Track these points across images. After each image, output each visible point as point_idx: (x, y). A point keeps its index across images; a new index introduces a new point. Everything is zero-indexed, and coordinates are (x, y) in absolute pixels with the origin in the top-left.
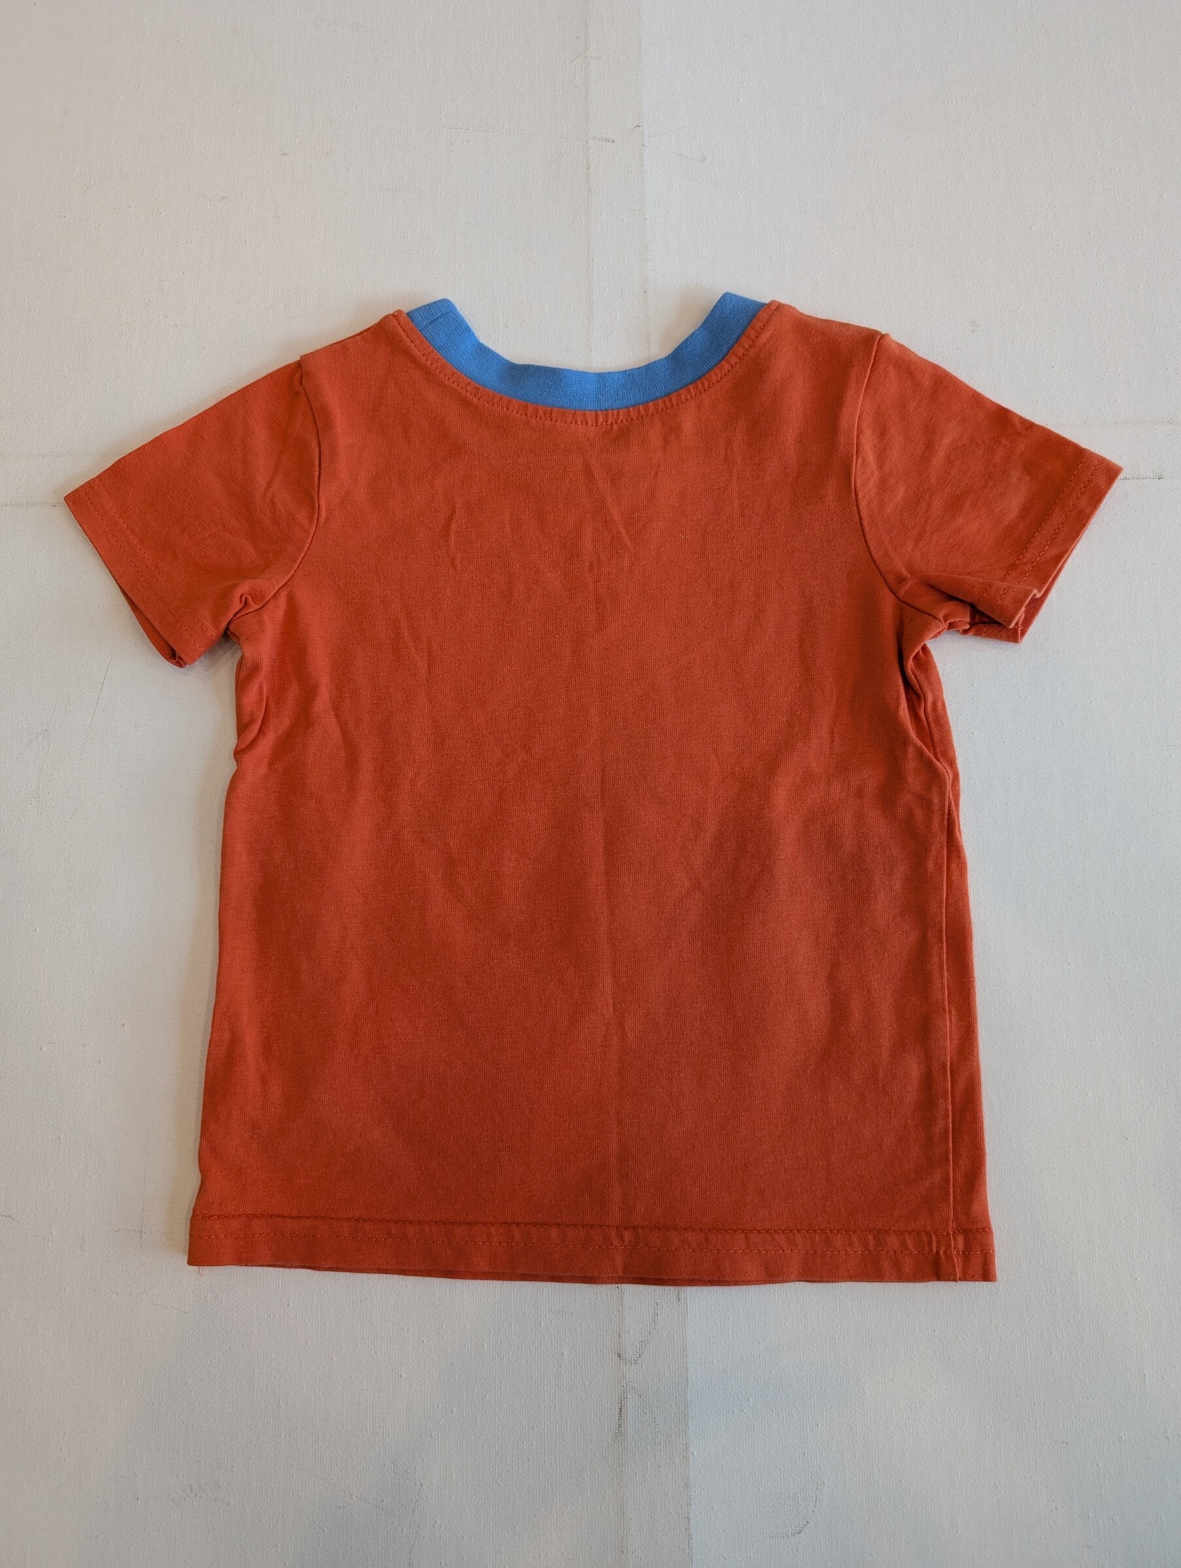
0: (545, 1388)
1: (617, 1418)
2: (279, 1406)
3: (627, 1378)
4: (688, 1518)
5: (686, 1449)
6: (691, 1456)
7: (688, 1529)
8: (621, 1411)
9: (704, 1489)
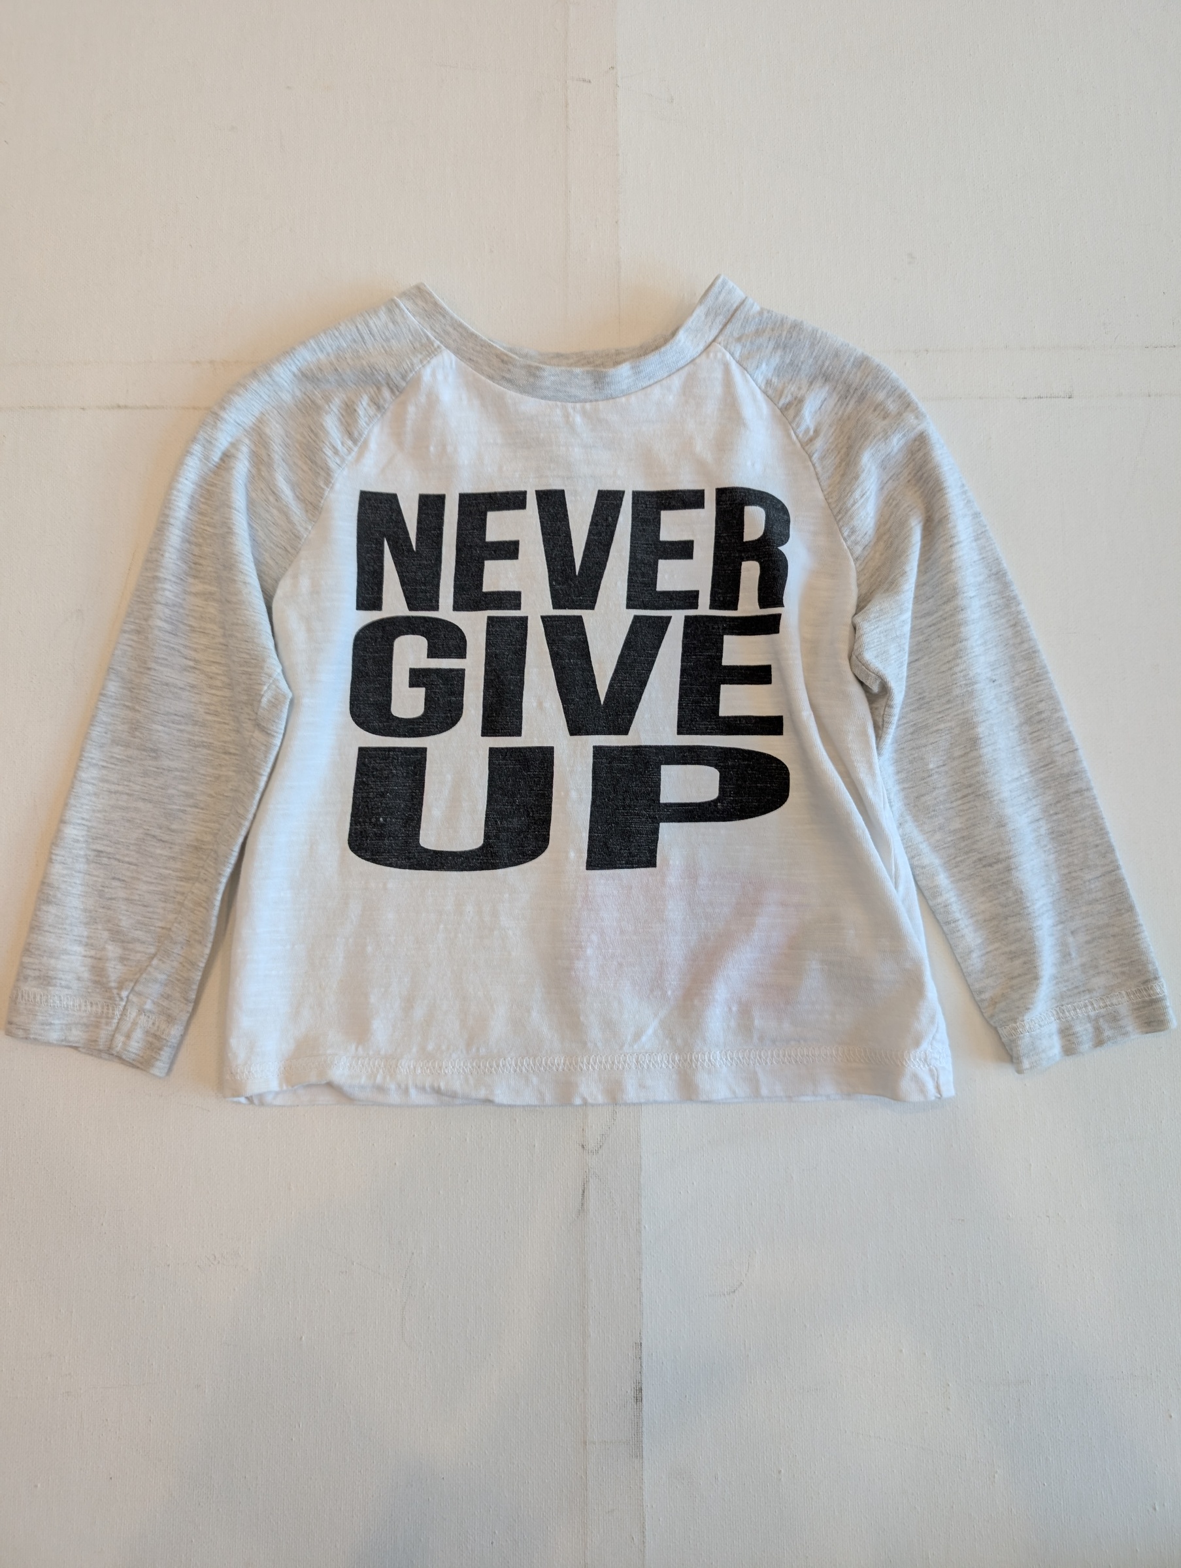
0: (519, 1174)
1: (581, 1198)
2: (290, 1189)
3: (590, 1165)
4: (640, 1279)
5: (639, 1223)
6: (643, 1228)
7: (640, 1288)
8: (584, 1192)
9: (653, 1256)
